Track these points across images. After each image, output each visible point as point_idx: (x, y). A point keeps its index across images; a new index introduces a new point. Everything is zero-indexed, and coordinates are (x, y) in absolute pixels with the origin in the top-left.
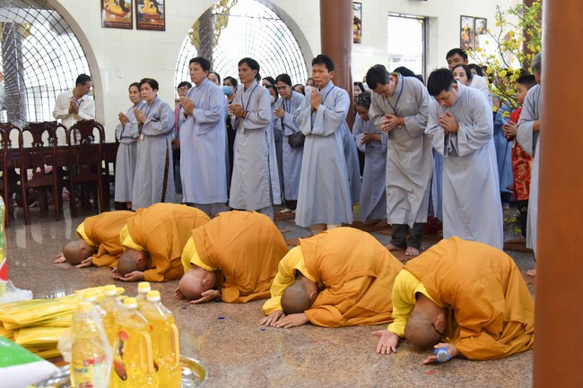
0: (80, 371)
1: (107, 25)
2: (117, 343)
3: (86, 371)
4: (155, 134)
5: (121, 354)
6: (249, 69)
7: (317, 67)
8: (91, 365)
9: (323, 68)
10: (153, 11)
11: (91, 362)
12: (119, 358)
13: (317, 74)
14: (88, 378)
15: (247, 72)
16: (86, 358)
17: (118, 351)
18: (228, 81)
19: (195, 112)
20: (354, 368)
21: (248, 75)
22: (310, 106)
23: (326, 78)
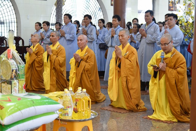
0: (65, 110)
2: (75, 102)
3: (67, 109)
4: (48, 43)
5: (76, 106)
6: (88, 19)
7: (114, 19)
8: (68, 108)
9: (116, 20)
11: (69, 107)
12: (75, 107)
13: (114, 22)
14: (67, 112)
15: (88, 20)
16: (67, 106)
17: (75, 105)
18: (75, 22)
19: (66, 35)
20: (132, 126)
21: (88, 21)
22: (111, 35)
23: (117, 23)
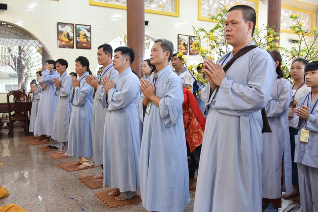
1: (60, 47)
10: (85, 40)
